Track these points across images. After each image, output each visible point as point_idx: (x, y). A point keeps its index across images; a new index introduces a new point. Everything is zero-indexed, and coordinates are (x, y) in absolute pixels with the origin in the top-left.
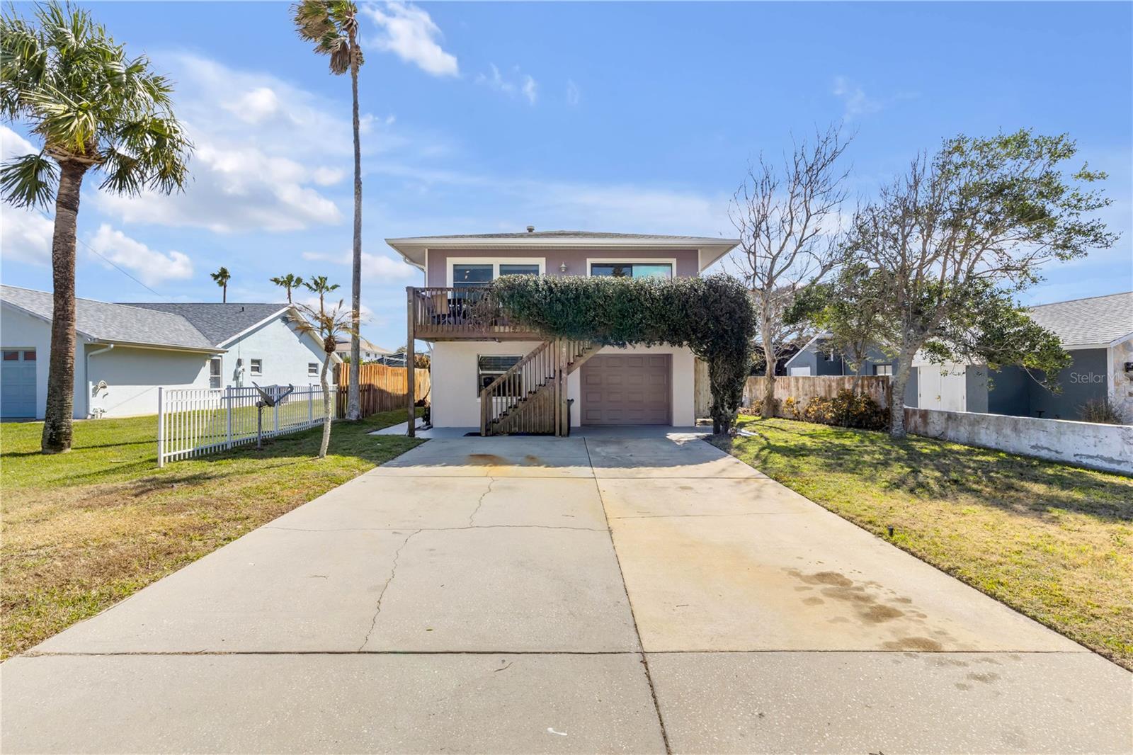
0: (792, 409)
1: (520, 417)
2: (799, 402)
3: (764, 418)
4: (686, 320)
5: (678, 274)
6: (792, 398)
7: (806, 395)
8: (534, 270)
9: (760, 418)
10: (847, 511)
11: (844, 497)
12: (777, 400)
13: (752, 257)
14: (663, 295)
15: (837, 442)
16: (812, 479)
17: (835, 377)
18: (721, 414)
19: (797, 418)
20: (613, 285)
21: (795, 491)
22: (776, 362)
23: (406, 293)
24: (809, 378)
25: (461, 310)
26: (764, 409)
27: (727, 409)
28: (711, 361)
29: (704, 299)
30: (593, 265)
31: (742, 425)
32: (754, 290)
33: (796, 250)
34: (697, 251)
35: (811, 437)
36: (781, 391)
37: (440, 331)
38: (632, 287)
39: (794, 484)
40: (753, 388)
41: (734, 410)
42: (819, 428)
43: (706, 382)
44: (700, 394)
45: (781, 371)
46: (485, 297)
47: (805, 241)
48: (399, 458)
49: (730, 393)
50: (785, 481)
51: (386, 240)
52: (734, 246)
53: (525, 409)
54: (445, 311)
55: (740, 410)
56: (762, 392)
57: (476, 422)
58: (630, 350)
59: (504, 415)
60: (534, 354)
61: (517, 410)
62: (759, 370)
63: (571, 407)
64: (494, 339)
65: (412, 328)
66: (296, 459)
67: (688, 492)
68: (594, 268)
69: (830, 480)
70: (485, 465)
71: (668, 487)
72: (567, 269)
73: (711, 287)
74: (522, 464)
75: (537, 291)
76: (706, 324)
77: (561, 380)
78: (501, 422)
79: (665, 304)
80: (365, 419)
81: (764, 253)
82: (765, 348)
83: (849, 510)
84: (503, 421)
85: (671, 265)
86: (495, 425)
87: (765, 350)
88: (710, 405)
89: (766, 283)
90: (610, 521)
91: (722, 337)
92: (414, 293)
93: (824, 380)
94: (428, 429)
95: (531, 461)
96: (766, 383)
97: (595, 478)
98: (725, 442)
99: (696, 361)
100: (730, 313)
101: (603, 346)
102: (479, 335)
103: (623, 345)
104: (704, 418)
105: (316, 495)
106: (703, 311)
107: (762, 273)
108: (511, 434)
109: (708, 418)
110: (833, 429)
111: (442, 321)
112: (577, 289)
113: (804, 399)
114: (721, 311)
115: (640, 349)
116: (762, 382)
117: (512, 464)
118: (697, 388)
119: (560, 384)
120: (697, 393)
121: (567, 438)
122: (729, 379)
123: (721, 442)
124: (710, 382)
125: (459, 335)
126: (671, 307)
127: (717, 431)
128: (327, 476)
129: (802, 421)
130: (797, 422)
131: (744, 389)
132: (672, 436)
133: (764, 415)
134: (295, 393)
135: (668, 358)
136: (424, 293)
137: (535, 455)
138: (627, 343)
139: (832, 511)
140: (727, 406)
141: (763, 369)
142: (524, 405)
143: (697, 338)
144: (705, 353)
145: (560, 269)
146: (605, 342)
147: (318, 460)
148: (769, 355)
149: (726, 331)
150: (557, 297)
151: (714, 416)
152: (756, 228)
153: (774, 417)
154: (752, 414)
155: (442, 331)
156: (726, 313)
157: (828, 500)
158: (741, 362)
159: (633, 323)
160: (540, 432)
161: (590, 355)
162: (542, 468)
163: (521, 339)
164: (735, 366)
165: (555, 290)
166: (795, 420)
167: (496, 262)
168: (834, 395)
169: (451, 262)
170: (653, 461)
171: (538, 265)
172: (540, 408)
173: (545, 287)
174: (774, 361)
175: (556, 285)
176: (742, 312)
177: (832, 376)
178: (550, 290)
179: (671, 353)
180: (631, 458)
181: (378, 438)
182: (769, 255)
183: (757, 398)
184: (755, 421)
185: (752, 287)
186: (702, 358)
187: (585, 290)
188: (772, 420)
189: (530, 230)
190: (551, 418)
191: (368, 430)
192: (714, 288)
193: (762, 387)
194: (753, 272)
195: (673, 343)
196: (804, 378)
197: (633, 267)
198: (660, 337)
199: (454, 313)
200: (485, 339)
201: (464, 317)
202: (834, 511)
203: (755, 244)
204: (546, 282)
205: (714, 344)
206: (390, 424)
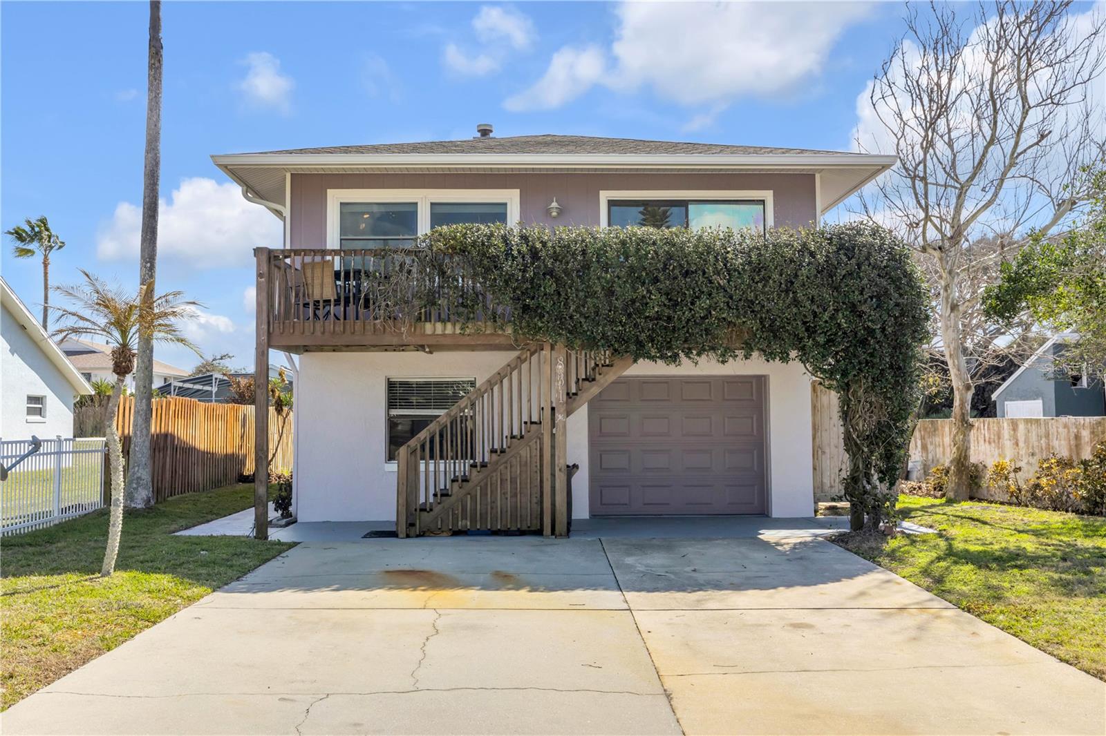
0: (1005, 483)
1: (474, 499)
2: (1020, 469)
3: (950, 502)
4: (795, 310)
5: (778, 222)
6: (1006, 461)
7: (1033, 454)
8: (497, 213)
9: (944, 500)
10: (1094, 661)
11: (1090, 638)
12: (976, 466)
13: (920, 185)
14: (750, 263)
15: (1088, 543)
16: (1034, 607)
17: (1088, 419)
18: (865, 492)
19: (1016, 500)
20: (654, 243)
21: (1002, 629)
22: (973, 391)
23: (255, 259)
24: (1037, 421)
25: (359, 291)
26: (951, 482)
27: (878, 483)
28: (845, 387)
29: (827, 271)
30: (612, 203)
31: (906, 513)
32: (924, 249)
33: (1004, 174)
34: (814, 175)
35: (1036, 535)
36: (984, 447)
37: (318, 333)
38: (690, 248)
39: (1001, 617)
40: (928, 441)
41: (892, 484)
42: (1055, 518)
43: (835, 431)
44: (824, 453)
45: (984, 407)
46: (407, 266)
47: (1021, 157)
48: (250, 578)
49: (882, 450)
50: (985, 613)
51: (212, 157)
52: (884, 167)
53: (482, 484)
54: (329, 294)
55: (904, 485)
56: (948, 450)
57: (386, 511)
58: (686, 368)
59: (442, 495)
60: (499, 378)
61: (467, 486)
62: (938, 407)
63: (573, 480)
64: (421, 348)
65: (265, 327)
66: (55, 579)
67: (806, 632)
68: (613, 208)
69: (1066, 609)
70: (415, 588)
71: (766, 625)
72: (561, 212)
73: (841, 247)
74: (485, 587)
75: (508, 254)
76: (832, 317)
77: (553, 425)
78: (437, 509)
79: (753, 280)
80: (160, 506)
81: (941, 178)
82: (950, 363)
83: (1096, 659)
84: (440, 507)
85: (763, 202)
86: (424, 514)
87: (950, 366)
88: (844, 475)
89: (949, 235)
90: (665, 680)
91: (864, 343)
92: (269, 260)
93: (1066, 426)
94: (287, 524)
95: (503, 580)
96: (954, 431)
97: (630, 610)
98: (874, 545)
99: (814, 389)
100: (878, 297)
101: (635, 361)
102: (395, 341)
103: (674, 358)
104: (833, 500)
105: (118, 641)
106: (827, 294)
107: (940, 218)
108: (456, 533)
109: (840, 499)
110: (1082, 519)
111: (321, 313)
112: (584, 252)
113: (1028, 463)
114: (862, 294)
115: (707, 366)
116: (946, 429)
117: (466, 586)
118: (817, 440)
119: (553, 436)
120: (817, 451)
121: (564, 540)
122: (879, 423)
123: (865, 546)
124: (842, 430)
125: (357, 339)
126: (764, 286)
127: (857, 524)
128: (126, 607)
129: (1027, 506)
130: (1014, 508)
131: (912, 445)
132: (768, 535)
133: (951, 494)
134: (43, 454)
135: (760, 382)
136: (288, 261)
137: (511, 571)
138: (682, 355)
139: (1067, 662)
140: (876, 477)
141: (949, 403)
142: (481, 476)
143: (817, 344)
144: (831, 373)
145: (548, 212)
146: (640, 352)
147: (100, 580)
148: (959, 376)
149: (871, 332)
150: (546, 266)
151: (851, 496)
152: (926, 131)
153: (972, 499)
154: (928, 494)
155: (323, 333)
156: (871, 298)
157: (1060, 643)
158: (902, 390)
159: (693, 316)
160: (514, 528)
161: (610, 377)
162: (523, 593)
163: (472, 348)
164: (890, 399)
165: (543, 254)
166: (1010, 504)
167: (424, 199)
168: (1087, 454)
169: (335, 198)
170: (736, 581)
171: (505, 205)
172: (513, 481)
173: (524, 249)
174: (968, 388)
175: (544, 244)
176: (901, 295)
177: (1081, 419)
178: (534, 254)
179: (767, 373)
180: (694, 575)
181: (198, 542)
182: (952, 182)
183: (936, 461)
184: (933, 506)
185: (922, 243)
186: (827, 383)
187: (601, 252)
188: (966, 505)
189: (485, 132)
190: (534, 500)
191: (173, 527)
192: (848, 249)
193: (947, 440)
194: (922, 215)
195: (770, 356)
196: (1028, 421)
197: (690, 206)
198: (746, 343)
199: (344, 299)
200: (402, 347)
201: (367, 306)
202: (1071, 660)
203: (924, 160)
204: (524, 238)
205: (849, 355)
206: (210, 517)
